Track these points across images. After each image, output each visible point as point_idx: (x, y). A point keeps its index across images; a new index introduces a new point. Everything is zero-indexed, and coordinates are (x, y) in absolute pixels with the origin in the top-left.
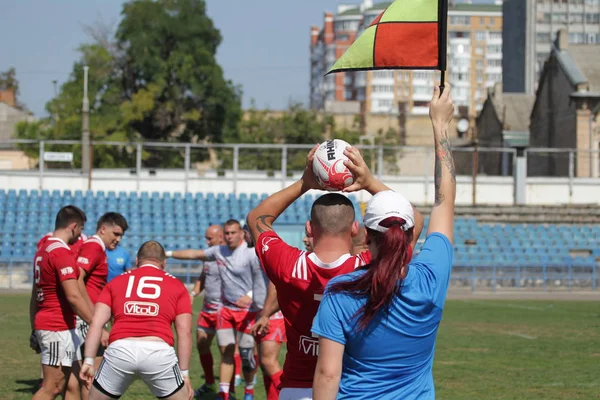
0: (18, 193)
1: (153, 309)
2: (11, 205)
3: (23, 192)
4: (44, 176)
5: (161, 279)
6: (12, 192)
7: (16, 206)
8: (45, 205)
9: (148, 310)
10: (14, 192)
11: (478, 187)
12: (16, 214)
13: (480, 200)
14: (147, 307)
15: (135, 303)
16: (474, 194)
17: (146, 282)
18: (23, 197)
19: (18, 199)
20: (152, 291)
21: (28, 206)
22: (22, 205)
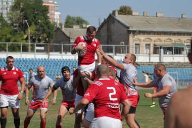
4: (36, 54)
11: (151, 57)
13: (151, 61)
16: (150, 59)
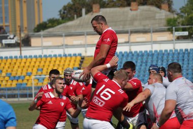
0: (163, 52)
1: (102, 103)
2: (160, 57)
3: (166, 51)
4: (176, 43)
5: (114, 93)
6: (161, 51)
7: (162, 57)
8: (175, 56)
9: (100, 103)
10: (162, 51)
12: (162, 61)
14: (100, 102)
15: (97, 98)
17: (108, 92)
18: (166, 53)
19: (164, 54)
20: (107, 96)
21: (168, 57)
22: (165, 57)
